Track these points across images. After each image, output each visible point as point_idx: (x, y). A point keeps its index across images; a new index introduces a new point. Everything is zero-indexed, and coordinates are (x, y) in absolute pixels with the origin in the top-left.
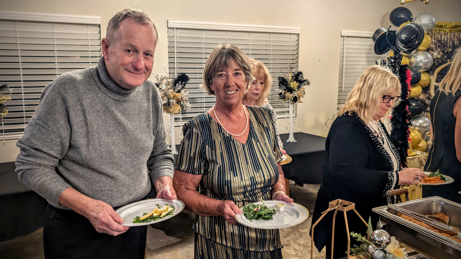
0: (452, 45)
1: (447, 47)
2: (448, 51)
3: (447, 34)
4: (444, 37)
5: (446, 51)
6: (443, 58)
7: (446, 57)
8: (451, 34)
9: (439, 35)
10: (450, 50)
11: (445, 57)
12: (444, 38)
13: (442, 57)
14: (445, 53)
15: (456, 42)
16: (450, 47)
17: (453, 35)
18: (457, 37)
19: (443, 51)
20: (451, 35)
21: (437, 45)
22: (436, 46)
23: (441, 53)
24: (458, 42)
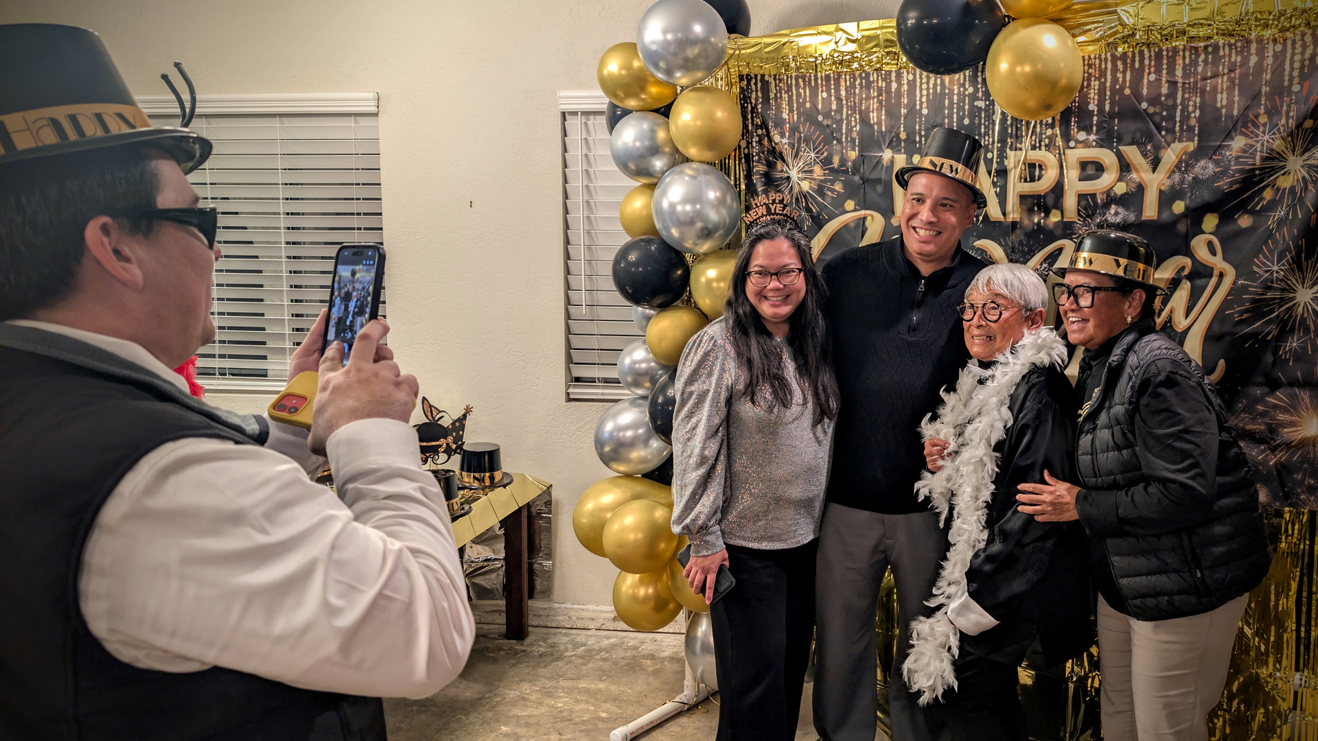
0: (860, 133)
1: (840, 141)
2: (843, 162)
3: (837, 80)
4: (825, 95)
5: (836, 161)
6: (822, 194)
7: (838, 187)
8: (855, 80)
9: (804, 89)
10: (853, 155)
11: (833, 191)
12: (827, 102)
13: (820, 190)
14: (832, 170)
15: (873, 117)
16: (853, 140)
17: (861, 84)
18: (880, 95)
19: (826, 162)
20: (853, 86)
21: (800, 133)
22: (800, 139)
23: (818, 171)
24: (883, 117)
